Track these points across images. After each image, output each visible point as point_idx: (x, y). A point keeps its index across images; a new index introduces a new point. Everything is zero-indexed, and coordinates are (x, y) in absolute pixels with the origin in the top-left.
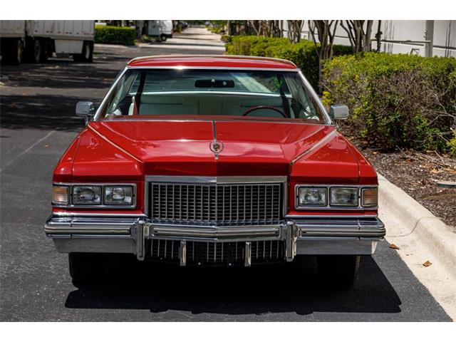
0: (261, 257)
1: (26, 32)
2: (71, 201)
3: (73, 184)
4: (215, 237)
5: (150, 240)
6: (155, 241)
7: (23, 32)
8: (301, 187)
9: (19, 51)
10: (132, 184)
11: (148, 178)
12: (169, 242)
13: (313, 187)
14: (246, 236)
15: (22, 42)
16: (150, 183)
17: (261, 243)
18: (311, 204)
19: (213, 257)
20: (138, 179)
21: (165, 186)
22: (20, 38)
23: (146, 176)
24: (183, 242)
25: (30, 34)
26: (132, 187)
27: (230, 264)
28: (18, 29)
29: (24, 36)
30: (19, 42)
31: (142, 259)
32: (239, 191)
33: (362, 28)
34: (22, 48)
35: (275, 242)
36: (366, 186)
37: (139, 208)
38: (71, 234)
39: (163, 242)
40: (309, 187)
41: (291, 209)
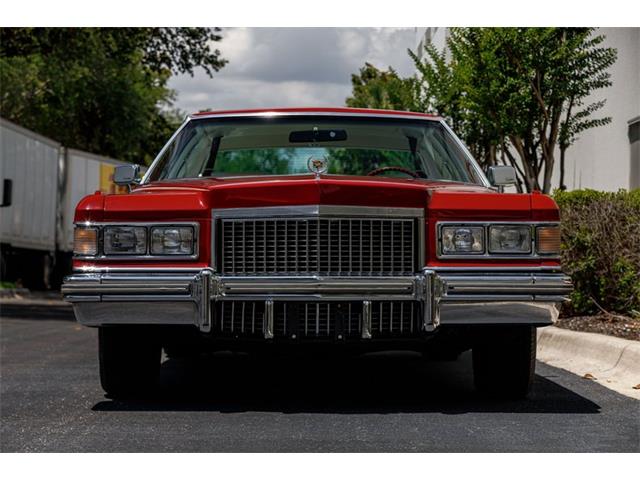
0: (386, 330)
1: (57, 245)
2: (101, 250)
3: (104, 224)
4: (317, 292)
5: (220, 302)
6: (228, 303)
7: (53, 244)
8: (445, 225)
9: (47, 271)
10: (193, 223)
11: (216, 213)
12: (249, 303)
13: (463, 225)
14: (363, 293)
15: (51, 258)
16: (219, 221)
17: (387, 303)
18: (460, 251)
19: (315, 327)
20: (202, 215)
21: (241, 224)
22: (47, 252)
23: (213, 210)
24: (269, 303)
25: (62, 247)
26: (193, 227)
27: (340, 337)
28: (45, 238)
29: (53, 249)
30: (47, 257)
31: (207, 330)
32: (353, 228)
33: (537, 179)
34: (51, 266)
35: (407, 303)
36: (542, 222)
37: (203, 260)
38: (101, 294)
39: (238, 304)
40: (456, 225)
41: (431, 258)
